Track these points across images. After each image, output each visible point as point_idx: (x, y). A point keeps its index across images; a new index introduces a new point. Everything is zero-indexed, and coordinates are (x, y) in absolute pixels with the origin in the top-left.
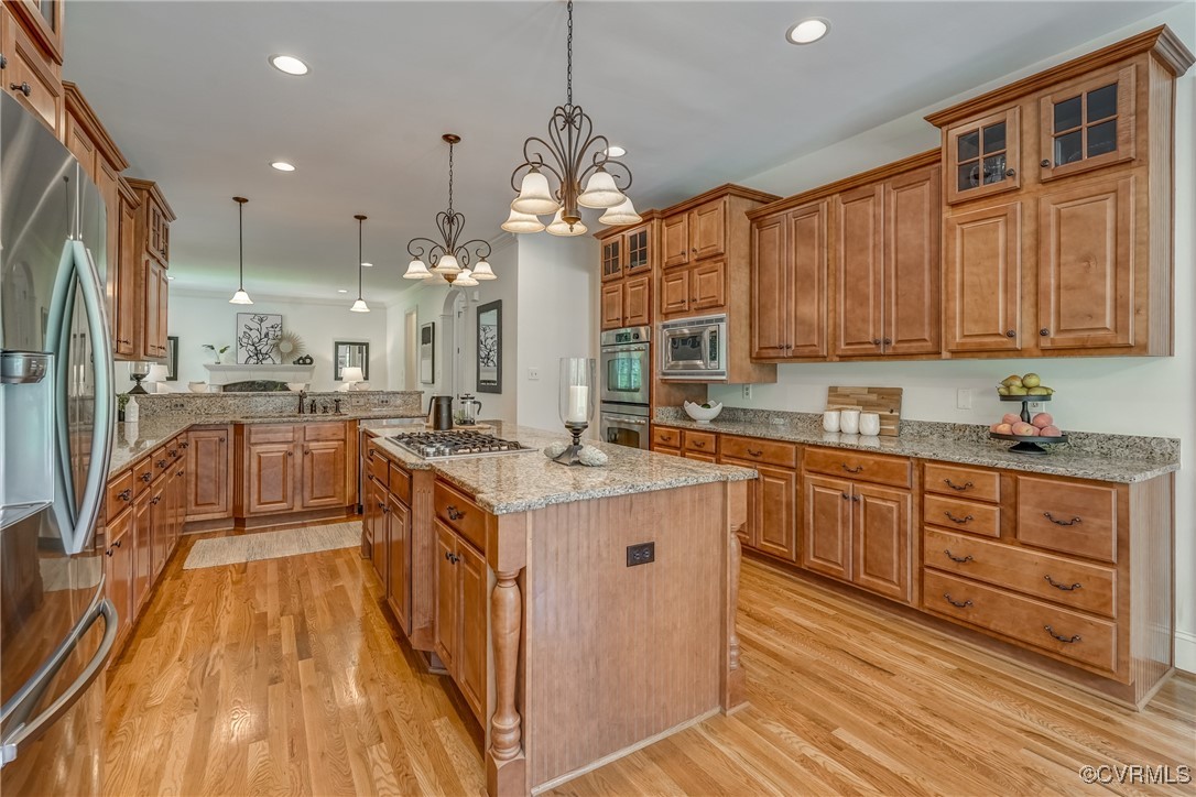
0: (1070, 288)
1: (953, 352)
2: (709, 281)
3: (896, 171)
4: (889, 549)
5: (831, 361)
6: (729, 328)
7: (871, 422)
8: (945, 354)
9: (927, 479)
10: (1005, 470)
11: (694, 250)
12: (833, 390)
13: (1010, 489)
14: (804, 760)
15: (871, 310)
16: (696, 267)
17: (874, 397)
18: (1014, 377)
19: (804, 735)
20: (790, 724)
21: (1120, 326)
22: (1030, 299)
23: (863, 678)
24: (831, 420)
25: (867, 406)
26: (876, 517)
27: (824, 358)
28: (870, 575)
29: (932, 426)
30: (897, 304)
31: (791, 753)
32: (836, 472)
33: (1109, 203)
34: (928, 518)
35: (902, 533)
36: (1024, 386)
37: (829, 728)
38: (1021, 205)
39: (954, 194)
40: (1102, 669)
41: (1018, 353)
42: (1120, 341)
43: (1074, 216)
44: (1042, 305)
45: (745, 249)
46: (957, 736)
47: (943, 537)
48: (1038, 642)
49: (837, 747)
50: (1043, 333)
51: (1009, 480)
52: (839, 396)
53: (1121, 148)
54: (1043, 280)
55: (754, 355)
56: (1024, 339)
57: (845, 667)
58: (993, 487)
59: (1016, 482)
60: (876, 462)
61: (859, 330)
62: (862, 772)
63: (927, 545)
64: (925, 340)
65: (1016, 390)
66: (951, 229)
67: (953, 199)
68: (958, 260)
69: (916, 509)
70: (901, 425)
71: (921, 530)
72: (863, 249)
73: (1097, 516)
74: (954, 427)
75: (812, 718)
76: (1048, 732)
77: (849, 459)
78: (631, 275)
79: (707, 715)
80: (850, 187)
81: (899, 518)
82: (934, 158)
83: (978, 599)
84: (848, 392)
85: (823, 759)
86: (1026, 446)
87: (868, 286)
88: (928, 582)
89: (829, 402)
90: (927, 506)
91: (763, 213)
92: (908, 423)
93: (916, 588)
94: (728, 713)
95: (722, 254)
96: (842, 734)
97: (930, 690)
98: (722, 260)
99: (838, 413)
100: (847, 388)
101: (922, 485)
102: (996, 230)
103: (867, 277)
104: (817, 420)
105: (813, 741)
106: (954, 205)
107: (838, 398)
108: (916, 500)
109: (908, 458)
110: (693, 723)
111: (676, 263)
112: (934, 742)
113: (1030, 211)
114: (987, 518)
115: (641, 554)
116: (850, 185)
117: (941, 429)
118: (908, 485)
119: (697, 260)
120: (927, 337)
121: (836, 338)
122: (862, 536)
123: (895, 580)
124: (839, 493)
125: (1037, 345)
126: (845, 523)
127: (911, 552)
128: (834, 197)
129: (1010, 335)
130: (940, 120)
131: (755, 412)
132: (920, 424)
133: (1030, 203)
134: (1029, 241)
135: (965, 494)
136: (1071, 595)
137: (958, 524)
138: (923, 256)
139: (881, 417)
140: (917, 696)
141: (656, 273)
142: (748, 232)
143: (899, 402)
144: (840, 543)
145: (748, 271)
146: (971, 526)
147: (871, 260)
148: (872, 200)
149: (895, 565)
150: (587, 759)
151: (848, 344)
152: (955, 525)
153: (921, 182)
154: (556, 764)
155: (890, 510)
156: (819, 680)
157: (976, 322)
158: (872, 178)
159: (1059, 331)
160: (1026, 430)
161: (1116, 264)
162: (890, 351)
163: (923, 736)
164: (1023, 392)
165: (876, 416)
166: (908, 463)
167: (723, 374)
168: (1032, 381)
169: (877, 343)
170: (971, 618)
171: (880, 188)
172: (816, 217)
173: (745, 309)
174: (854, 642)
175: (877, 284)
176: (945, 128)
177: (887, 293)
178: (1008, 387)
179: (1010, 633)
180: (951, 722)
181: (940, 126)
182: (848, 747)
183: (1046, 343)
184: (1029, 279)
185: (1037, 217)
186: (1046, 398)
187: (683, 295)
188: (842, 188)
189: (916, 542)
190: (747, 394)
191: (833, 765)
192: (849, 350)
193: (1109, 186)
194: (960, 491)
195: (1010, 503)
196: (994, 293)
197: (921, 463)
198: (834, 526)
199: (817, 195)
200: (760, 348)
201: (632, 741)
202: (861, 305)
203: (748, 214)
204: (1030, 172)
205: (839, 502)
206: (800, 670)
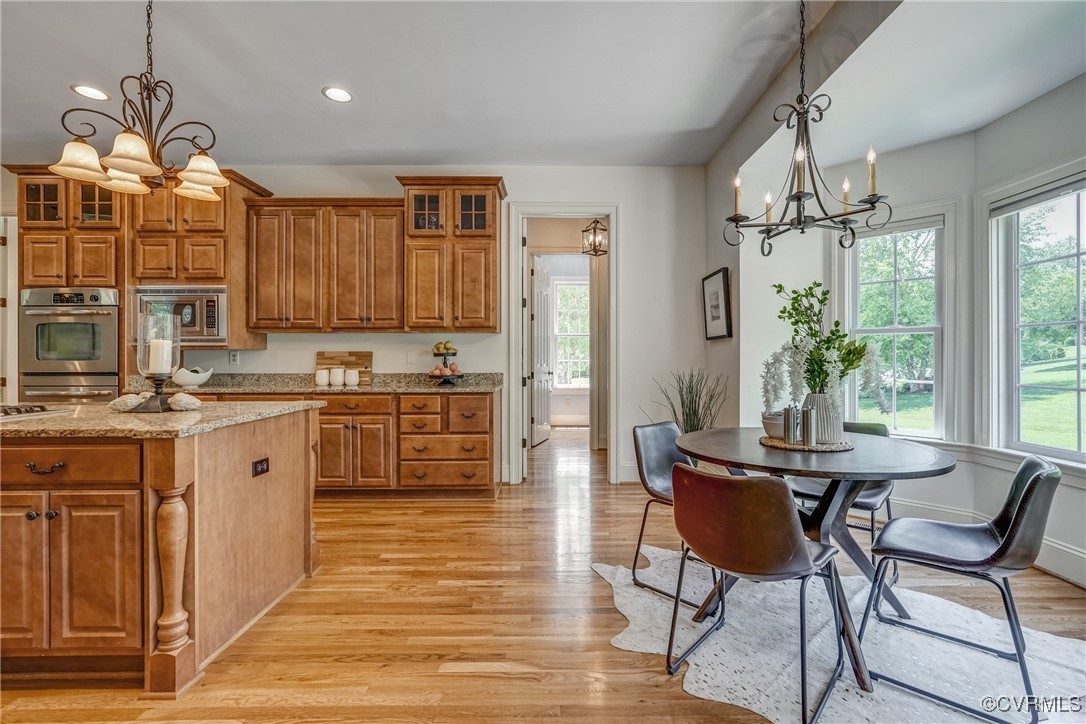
0: (468, 295)
1: (411, 327)
2: (205, 253)
3: (375, 203)
4: (378, 456)
5: (325, 332)
6: (230, 300)
7: (353, 377)
8: (406, 329)
9: (402, 405)
10: (443, 393)
11: (185, 221)
12: (321, 356)
13: (445, 404)
14: (372, 573)
15: (357, 296)
16: (187, 237)
17: (353, 359)
18: (441, 343)
19: (366, 564)
20: (354, 564)
21: (487, 318)
22: (450, 299)
23: (380, 531)
24: (322, 377)
25: (348, 365)
26: (370, 437)
27: (319, 330)
28: (365, 477)
29: (392, 375)
30: (375, 294)
31: (364, 574)
32: (339, 411)
33: (483, 254)
34: (403, 430)
35: (387, 443)
36: (445, 348)
37: (377, 557)
38: (447, 246)
39: (412, 230)
40: (484, 485)
41: (443, 329)
42: (487, 324)
43: (469, 258)
44: (456, 303)
45: (242, 231)
46: (437, 535)
47: (411, 439)
48: (458, 483)
49: (387, 561)
50: (457, 318)
51: (445, 399)
52: (326, 358)
53: (487, 229)
54: (456, 289)
55: (251, 325)
56: (447, 321)
57: (368, 531)
58: (437, 404)
59: (448, 399)
60: (369, 399)
61: (348, 310)
62: (404, 564)
63: (402, 447)
64: (393, 319)
65: (442, 351)
66: (410, 251)
67: (411, 233)
68: (414, 271)
69: (395, 426)
70: (373, 376)
71: (398, 438)
72: (352, 252)
73: (482, 410)
74: (405, 376)
75: (364, 557)
76: (470, 519)
77: (350, 400)
78: (80, 228)
79: (300, 580)
80: (341, 205)
81: (385, 434)
82: (400, 203)
83: (430, 470)
84: (333, 355)
85: (381, 568)
86: (446, 382)
87: (355, 279)
88: (403, 470)
89: (318, 364)
90: (402, 422)
91: (262, 203)
92: (377, 375)
93: (395, 476)
94: (313, 575)
95: (221, 231)
96: (384, 556)
97: (417, 524)
98: (221, 237)
99: (327, 371)
100: (332, 353)
101: (398, 410)
102: (434, 257)
103: (354, 272)
104: (311, 378)
105: (372, 565)
106: (412, 237)
107: (323, 359)
108: (395, 420)
109: (389, 394)
110: (293, 588)
111: (158, 226)
112: (429, 541)
113: (450, 250)
114: (434, 422)
115: (260, 467)
116: (342, 204)
117: (397, 377)
118: (390, 411)
119: (187, 231)
120: (394, 317)
121: (329, 314)
122: (359, 452)
123: (382, 475)
124: (341, 426)
125: (454, 324)
126: (346, 447)
127: (393, 454)
128: (329, 208)
129: (441, 318)
130: (404, 181)
131: (244, 376)
132: (385, 375)
133: (450, 246)
134: (450, 267)
135: (423, 411)
136: (471, 453)
137: (419, 429)
138: (392, 264)
139: (360, 372)
140: (411, 528)
141: (127, 233)
142: (245, 216)
143: (371, 361)
144: (343, 461)
145: (244, 250)
146: (426, 429)
147: (357, 261)
148: (357, 219)
149: (383, 465)
150: (230, 633)
151: (339, 319)
152: (417, 430)
153: (391, 216)
154: (210, 645)
155: (380, 429)
156: (356, 541)
157: (424, 309)
158: (358, 203)
159: (463, 318)
160: (448, 372)
161: (486, 286)
162: (371, 325)
163: (423, 541)
164: (445, 351)
165: (357, 371)
166: (390, 397)
167: (222, 340)
168: (449, 345)
169: (361, 319)
170: (427, 483)
171: (364, 212)
172: (313, 220)
173: (242, 284)
174: (365, 519)
175: (361, 278)
176: (407, 187)
177: (368, 286)
178: (438, 349)
179: (446, 483)
180: (432, 531)
181: (404, 185)
182: (391, 559)
183: (457, 324)
184: (450, 288)
185: (454, 255)
186: (454, 354)
187: (168, 260)
188: (334, 203)
189: (395, 447)
190: (234, 360)
191: (389, 568)
192: (341, 324)
193: (483, 246)
194: (420, 410)
195: (445, 411)
196: (434, 293)
197: (397, 396)
198: (338, 450)
199: (315, 203)
200: (258, 319)
201: (258, 612)
202: (350, 291)
203: (244, 199)
204: (450, 230)
205: (342, 432)
206: (341, 542)
